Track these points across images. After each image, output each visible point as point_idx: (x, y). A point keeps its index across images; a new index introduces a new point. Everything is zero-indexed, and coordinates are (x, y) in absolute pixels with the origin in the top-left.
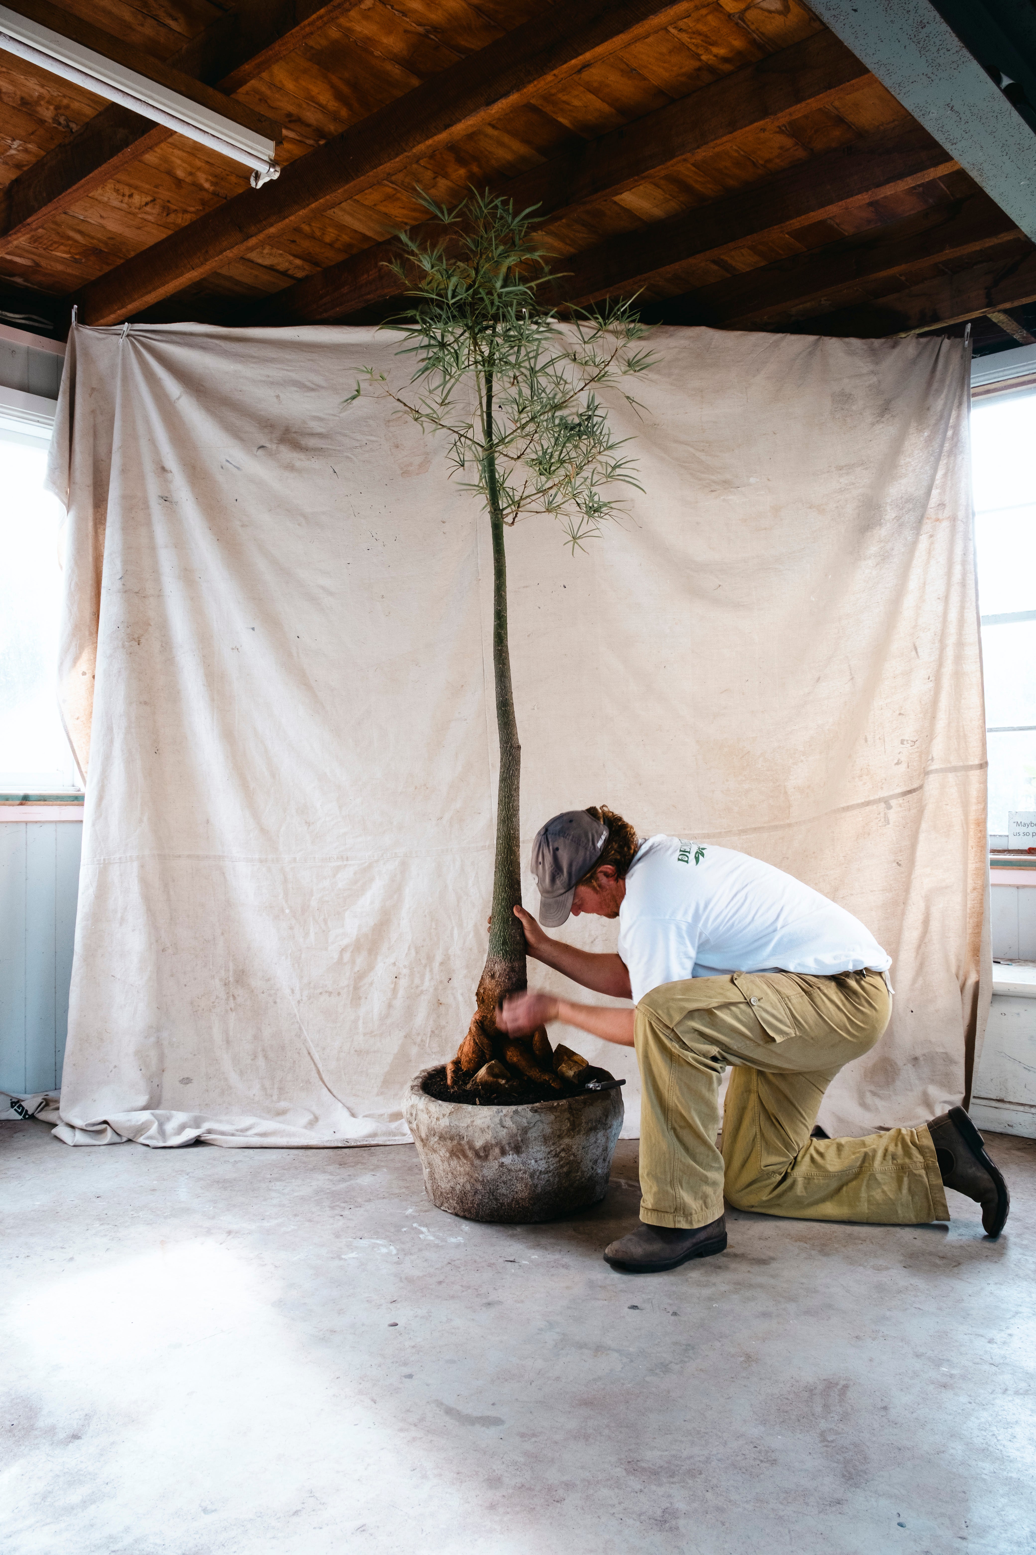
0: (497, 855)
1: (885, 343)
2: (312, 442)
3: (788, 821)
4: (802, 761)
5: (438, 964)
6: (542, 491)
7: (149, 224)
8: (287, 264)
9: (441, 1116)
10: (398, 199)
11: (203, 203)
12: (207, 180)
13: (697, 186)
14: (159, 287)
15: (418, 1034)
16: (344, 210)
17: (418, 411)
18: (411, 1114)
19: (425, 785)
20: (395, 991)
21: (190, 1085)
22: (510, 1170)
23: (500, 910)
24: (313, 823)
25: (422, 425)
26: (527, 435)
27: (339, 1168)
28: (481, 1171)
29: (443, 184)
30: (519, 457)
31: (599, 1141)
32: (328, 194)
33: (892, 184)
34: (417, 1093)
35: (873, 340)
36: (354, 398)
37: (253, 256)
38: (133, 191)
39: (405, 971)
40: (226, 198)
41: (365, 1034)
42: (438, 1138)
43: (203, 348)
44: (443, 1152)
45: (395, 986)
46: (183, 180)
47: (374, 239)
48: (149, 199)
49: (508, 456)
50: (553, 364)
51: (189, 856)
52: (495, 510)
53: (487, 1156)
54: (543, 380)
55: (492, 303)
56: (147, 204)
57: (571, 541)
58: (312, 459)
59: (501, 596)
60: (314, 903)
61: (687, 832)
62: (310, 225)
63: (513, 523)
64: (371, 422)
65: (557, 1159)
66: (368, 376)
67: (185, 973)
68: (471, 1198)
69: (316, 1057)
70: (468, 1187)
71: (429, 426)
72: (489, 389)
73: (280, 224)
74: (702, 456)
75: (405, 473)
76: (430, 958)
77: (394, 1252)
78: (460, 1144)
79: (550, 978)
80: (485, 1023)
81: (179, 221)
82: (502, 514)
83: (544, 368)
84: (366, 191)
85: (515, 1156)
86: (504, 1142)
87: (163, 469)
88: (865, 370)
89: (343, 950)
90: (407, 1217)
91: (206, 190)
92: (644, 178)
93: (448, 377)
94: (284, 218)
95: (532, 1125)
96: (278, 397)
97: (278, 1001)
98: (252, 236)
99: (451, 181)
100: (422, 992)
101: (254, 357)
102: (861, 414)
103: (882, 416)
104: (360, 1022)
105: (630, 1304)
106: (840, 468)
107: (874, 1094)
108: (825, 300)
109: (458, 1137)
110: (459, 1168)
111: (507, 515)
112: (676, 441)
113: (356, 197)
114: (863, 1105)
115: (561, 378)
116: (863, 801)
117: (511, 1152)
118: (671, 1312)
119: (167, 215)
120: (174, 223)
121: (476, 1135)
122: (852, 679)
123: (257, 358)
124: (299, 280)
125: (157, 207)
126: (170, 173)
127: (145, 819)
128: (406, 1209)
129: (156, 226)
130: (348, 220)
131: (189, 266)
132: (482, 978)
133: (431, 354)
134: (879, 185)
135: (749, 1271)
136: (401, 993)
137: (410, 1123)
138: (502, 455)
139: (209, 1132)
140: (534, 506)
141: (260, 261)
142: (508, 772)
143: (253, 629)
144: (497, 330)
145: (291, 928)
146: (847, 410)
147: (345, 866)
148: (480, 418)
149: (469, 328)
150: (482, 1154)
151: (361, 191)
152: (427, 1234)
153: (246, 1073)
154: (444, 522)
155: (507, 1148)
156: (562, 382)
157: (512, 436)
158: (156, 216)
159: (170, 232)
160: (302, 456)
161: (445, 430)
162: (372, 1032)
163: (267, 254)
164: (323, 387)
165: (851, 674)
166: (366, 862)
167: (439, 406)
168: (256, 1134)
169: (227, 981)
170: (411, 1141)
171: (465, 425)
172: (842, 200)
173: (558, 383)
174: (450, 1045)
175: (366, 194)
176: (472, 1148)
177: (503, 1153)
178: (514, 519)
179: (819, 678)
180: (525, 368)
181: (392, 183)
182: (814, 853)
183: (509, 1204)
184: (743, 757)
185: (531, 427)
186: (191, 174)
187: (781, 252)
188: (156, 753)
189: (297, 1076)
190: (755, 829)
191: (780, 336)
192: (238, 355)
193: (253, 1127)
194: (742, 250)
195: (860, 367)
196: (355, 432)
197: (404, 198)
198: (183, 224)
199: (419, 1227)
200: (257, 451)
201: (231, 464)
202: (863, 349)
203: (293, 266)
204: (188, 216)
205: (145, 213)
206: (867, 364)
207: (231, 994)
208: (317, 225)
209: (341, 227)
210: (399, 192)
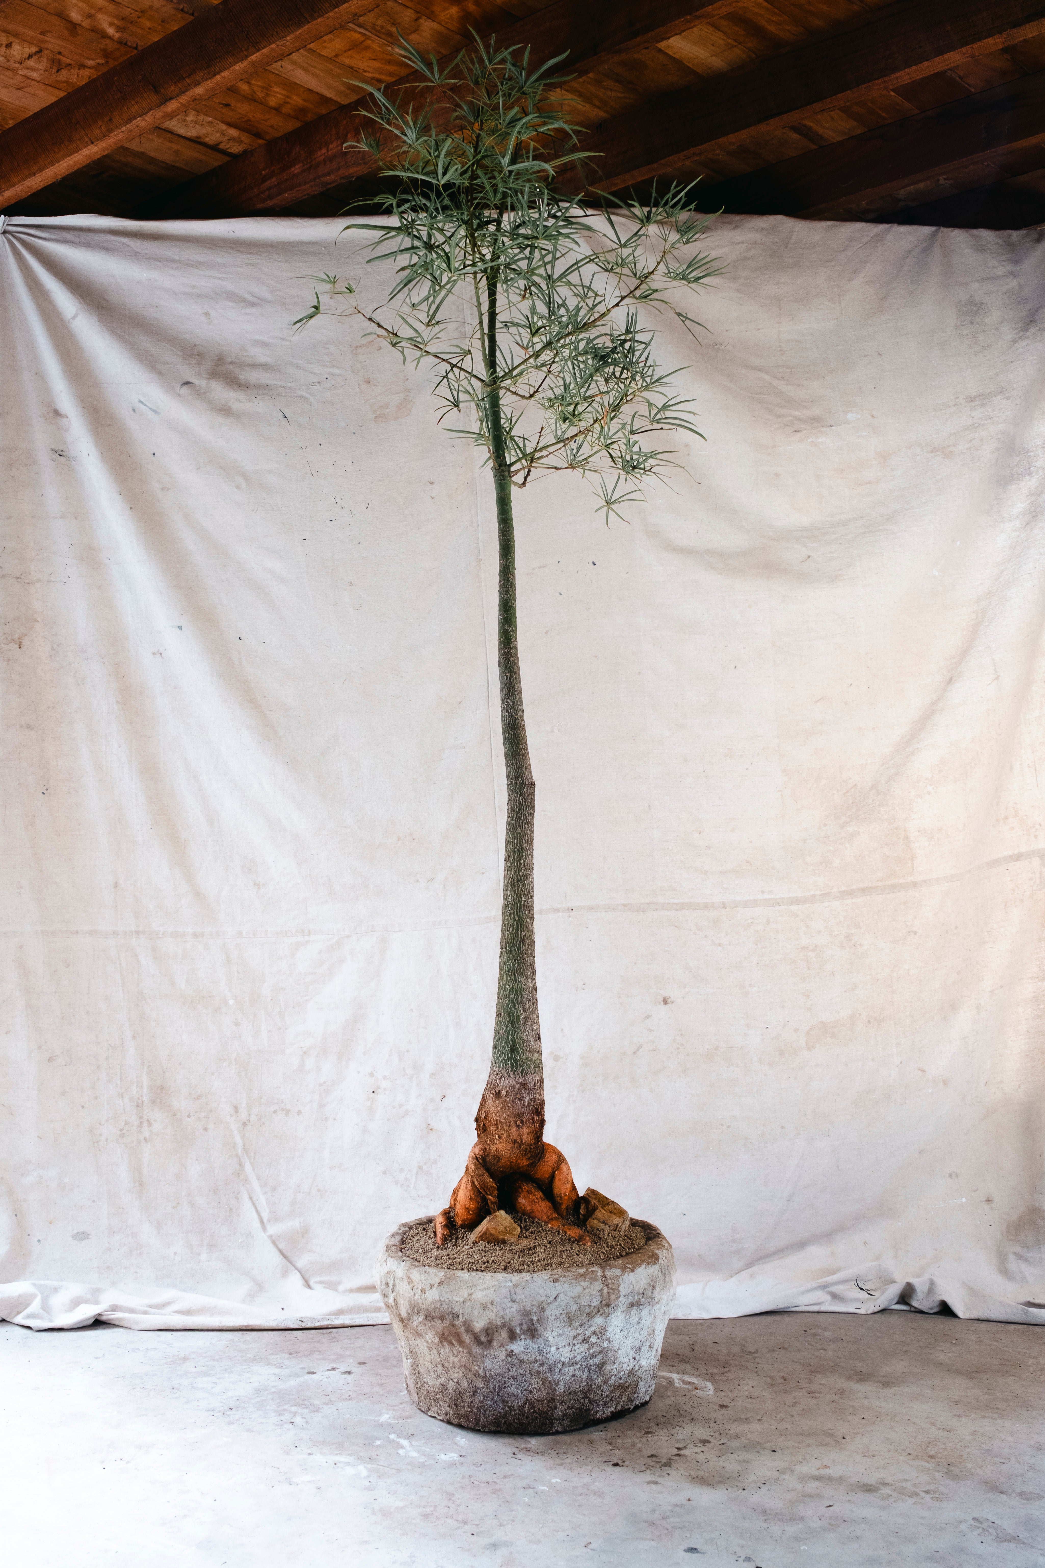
0: (503, 930)
1: (1027, 235)
2: (254, 376)
3: (912, 879)
4: (929, 793)
5: (427, 1075)
6: (562, 441)
7: (34, 83)
8: (218, 135)
9: (428, 1288)
10: (367, 48)
11: (106, 54)
12: (111, 24)
13: (771, 28)
14: (46, 167)
15: (402, 1170)
16: (295, 63)
17: (396, 335)
18: (387, 1285)
19: (411, 835)
20: (371, 1110)
21: (87, 1243)
22: (521, 1362)
23: (508, 1005)
24: (264, 885)
25: (402, 353)
26: (543, 365)
27: (288, 1359)
28: (483, 1362)
29: (428, 26)
30: (532, 396)
31: (643, 1322)
32: (274, 42)
33: (1034, 23)
34: (394, 1255)
35: (1010, 232)
36: (311, 317)
37: (172, 124)
38: (12, 39)
39: (385, 1084)
40: (136, 48)
41: (331, 1168)
42: (423, 1317)
43: (106, 249)
44: (431, 1336)
45: (372, 1104)
46: (80, 25)
47: (336, 102)
48: (33, 49)
49: (517, 395)
50: (578, 268)
51: (90, 932)
52: (500, 466)
53: (490, 1342)
54: (563, 292)
55: (495, 188)
56: (30, 56)
57: (604, 506)
58: (255, 400)
59: (509, 581)
60: (266, 992)
62: (249, 83)
63: (524, 484)
64: (333, 349)
65: (587, 1346)
66: (328, 287)
67: (82, 1090)
68: (468, 1400)
69: (262, 1201)
70: (465, 1384)
71: (412, 353)
72: (493, 303)
73: (209, 82)
74: (782, 386)
75: (379, 417)
76: (417, 1068)
77: (364, 1473)
78: (453, 1326)
79: (574, 1101)
80: (488, 1160)
81: (74, 79)
82: (509, 471)
83: (564, 275)
84: (325, 38)
85: (529, 1342)
86: (515, 1323)
87: (57, 413)
88: (1000, 271)
89: (305, 1054)
90: (382, 1425)
91: (110, 38)
92: (698, 17)
93: (437, 288)
94: (215, 75)
95: (552, 1298)
96: (207, 314)
97: (211, 1126)
98: (171, 99)
99: (439, 23)
100: (407, 1113)
101: (173, 261)
102: (997, 328)
103: (1027, 331)
104: (327, 1152)
105: (686, 1546)
106: (972, 399)
107: (1020, 1257)
108: (945, 179)
109: (451, 1316)
110: (451, 1358)
111: (517, 472)
112: (746, 366)
113: (311, 46)
114: (1004, 1272)
115: (589, 288)
116: (1011, 853)
117: (523, 1337)
118: (743, 1557)
119: (58, 71)
120: (66, 82)
121: (476, 1312)
123: (179, 261)
124: (234, 156)
125: (45, 60)
126: (62, 15)
128: (380, 1415)
129: (41, 85)
130: (301, 77)
131: (86, 139)
132: (483, 1098)
133: (415, 259)
134: (1016, 25)
135: (849, 1501)
136: (379, 1113)
137: (386, 1296)
138: (508, 393)
139: (114, 1308)
140: (552, 460)
141: (182, 131)
142: (518, 818)
143: (180, 628)
144: (502, 225)
145: (237, 1024)
146: (978, 324)
147: (307, 942)
148: (479, 342)
149: (465, 222)
150: (483, 1339)
151: (318, 37)
152: (409, 1449)
153: (166, 1224)
154: (431, 483)
155: (518, 1331)
156: (591, 294)
157: (522, 367)
158: (42, 72)
159: (62, 94)
160: (241, 395)
161: (431, 357)
162: (341, 1165)
163: (192, 121)
164: (267, 302)
165: (996, 672)
166: (334, 938)
167: (425, 327)
168: (177, 1312)
169: (140, 1101)
170: (387, 1320)
171: (458, 350)
172: (966, 44)
173: (586, 295)
174: (441, 1187)
175: (325, 42)
176: (469, 1330)
177: (513, 1337)
178: (526, 478)
179: (951, 679)
180: (540, 276)
181: (360, 26)
183: (521, 1408)
185: (547, 355)
186: (89, 16)
187: (884, 115)
188: (43, 793)
189: (235, 1229)
190: (863, 891)
191: (883, 227)
192: (153, 258)
193: (173, 1302)
194: (832, 113)
195: (993, 267)
196: (311, 363)
197: (375, 46)
198: (78, 83)
199: (398, 1440)
200: (181, 388)
201: (146, 405)
202: (997, 243)
203: (226, 138)
204: (85, 73)
205: (28, 69)
206: (1003, 263)
207: (145, 1118)
208: (260, 84)
209: (291, 86)
210: (369, 38)
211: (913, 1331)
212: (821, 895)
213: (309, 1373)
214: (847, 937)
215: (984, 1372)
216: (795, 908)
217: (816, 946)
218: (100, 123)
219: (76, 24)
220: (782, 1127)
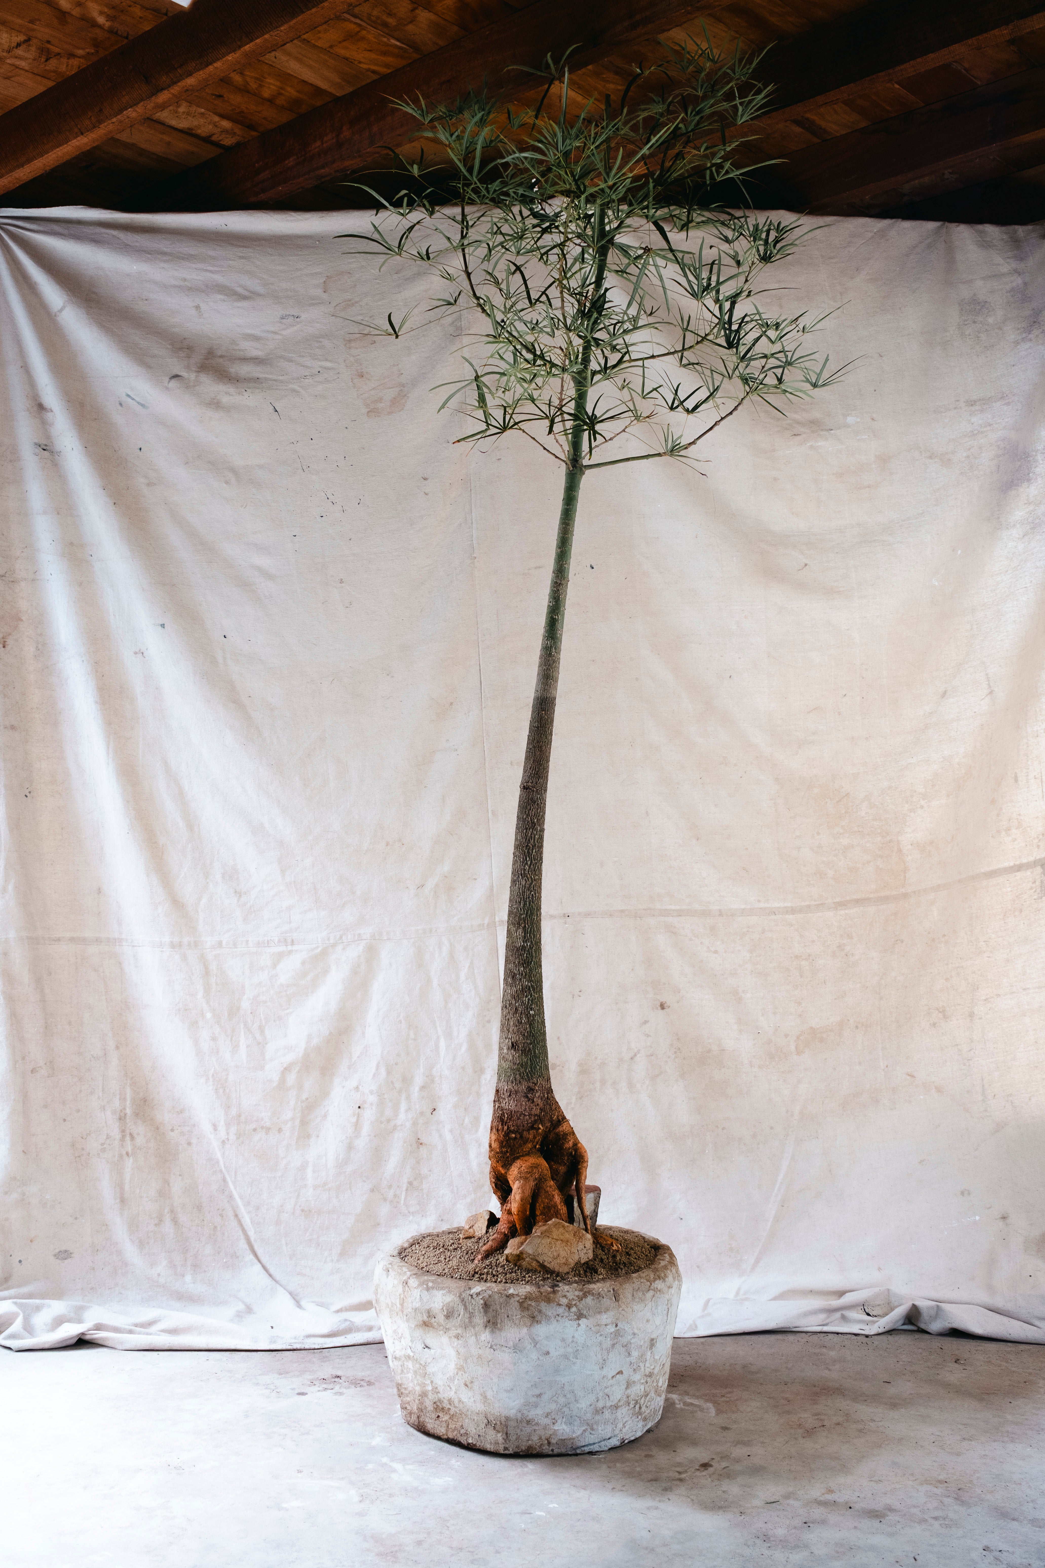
1: (1033, 231)
2: (245, 370)
3: (903, 890)
4: (922, 807)
5: (417, 1089)
7: (23, 72)
8: (211, 127)
10: (363, 39)
11: (96, 43)
12: (101, 13)
13: (774, 20)
14: (34, 158)
15: (390, 1187)
16: (289, 54)
19: (400, 840)
20: (357, 1126)
21: (69, 1260)
24: (245, 893)
27: (276, 1380)
29: (424, 17)
32: (267, 33)
35: (1016, 227)
37: (164, 116)
39: (372, 1099)
40: (127, 38)
41: (315, 1187)
43: (96, 241)
45: (358, 1120)
46: (69, 13)
47: (331, 93)
48: (22, 38)
51: (72, 939)
56: (18, 45)
58: (245, 393)
60: (245, 1005)
61: (762, 905)
62: (242, 74)
64: (326, 342)
67: (64, 1103)
69: (247, 1220)
73: (201, 72)
75: (373, 412)
76: (407, 1081)
77: (356, 1498)
79: (573, 1109)
81: (63, 68)
84: (320, 29)
87: (41, 407)
88: (1005, 269)
89: (287, 1069)
90: (373, 1448)
91: (100, 27)
92: (699, 9)
94: (207, 66)
96: (197, 307)
97: (194, 1141)
98: (162, 89)
99: (436, 14)
100: (395, 1127)
101: (165, 254)
102: (1000, 328)
103: (1029, 332)
104: (309, 1171)
106: (972, 403)
108: (950, 173)
113: (305, 36)
116: (1012, 864)
119: (47, 60)
120: (55, 72)
122: (991, 693)
123: (170, 254)
124: (227, 149)
125: (33, 49)
126: (51, 3)
127: (10, 888)
128: (372, 1437)
129: (30, 75)
130: (294, 67)
131: (76, 130)
135: (855, 1527)
136: (366, 1129)
139: (98, 1327)
141: (173, 123)
143: (163, 626)
145: (214, 1039)
146: (981, 322)
147: (290, 952)
151: (313, 28)
152: (402, 1472)
153: (148, 1243)
154: (425, 479)
158: (30, 61)
159: (51, 84)
160: (232, 390)
162: (325, 1184)
163: (184, 112)
164: (259, 295)
165: (990, 687)
166: (318, 947)
168: (163, 1331)
169: (122, 1114)
172: (972, 36)
174: (433, 1202)
175: (319, 32)
179: (945, 693)
181: (356, 16)
182: (944, 936)
184: (840, 801)
186: (79, 4)
187: (888, 108)
188: (26, 796)
189: (219, 1247)
190: (858, 902)
191: (887, 222)
192: (143, 251)
193: (159, 1321)
194: (835, 106)
195: (999, 265)
196: (303, 356)
197: (371, 37)
198: (68, 73)
199: (391, 1464)
200: (169, 382)
201: (133, 399)
202: (1003, 239)
203: (219, 130)
204: (75, 62)
205: (16, 57)
206: (1008, 260)
207: (128, 1132)
208: (252, 74)
209: (285, 77)
210: (364, 29)
211: (920, 1350)
212: (815, 905)
213: (299, 1394)
214: (839, 947)
215: (993, 1393)
216: (790, 917)
217: (809, 955)
218: (90, 114)
219: (65, 12)
220: (772, 1128)
